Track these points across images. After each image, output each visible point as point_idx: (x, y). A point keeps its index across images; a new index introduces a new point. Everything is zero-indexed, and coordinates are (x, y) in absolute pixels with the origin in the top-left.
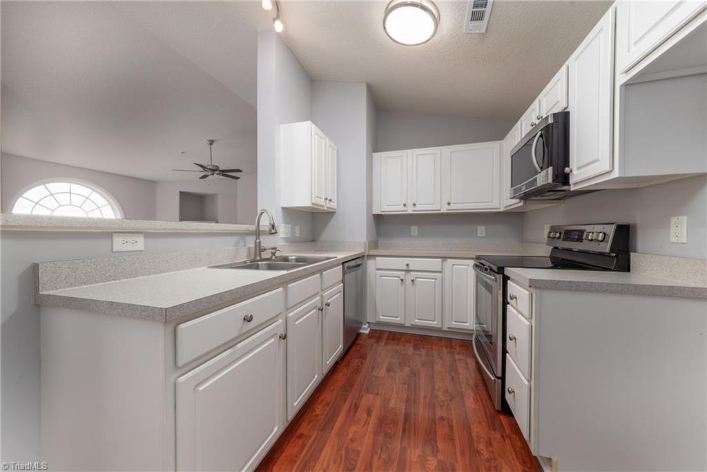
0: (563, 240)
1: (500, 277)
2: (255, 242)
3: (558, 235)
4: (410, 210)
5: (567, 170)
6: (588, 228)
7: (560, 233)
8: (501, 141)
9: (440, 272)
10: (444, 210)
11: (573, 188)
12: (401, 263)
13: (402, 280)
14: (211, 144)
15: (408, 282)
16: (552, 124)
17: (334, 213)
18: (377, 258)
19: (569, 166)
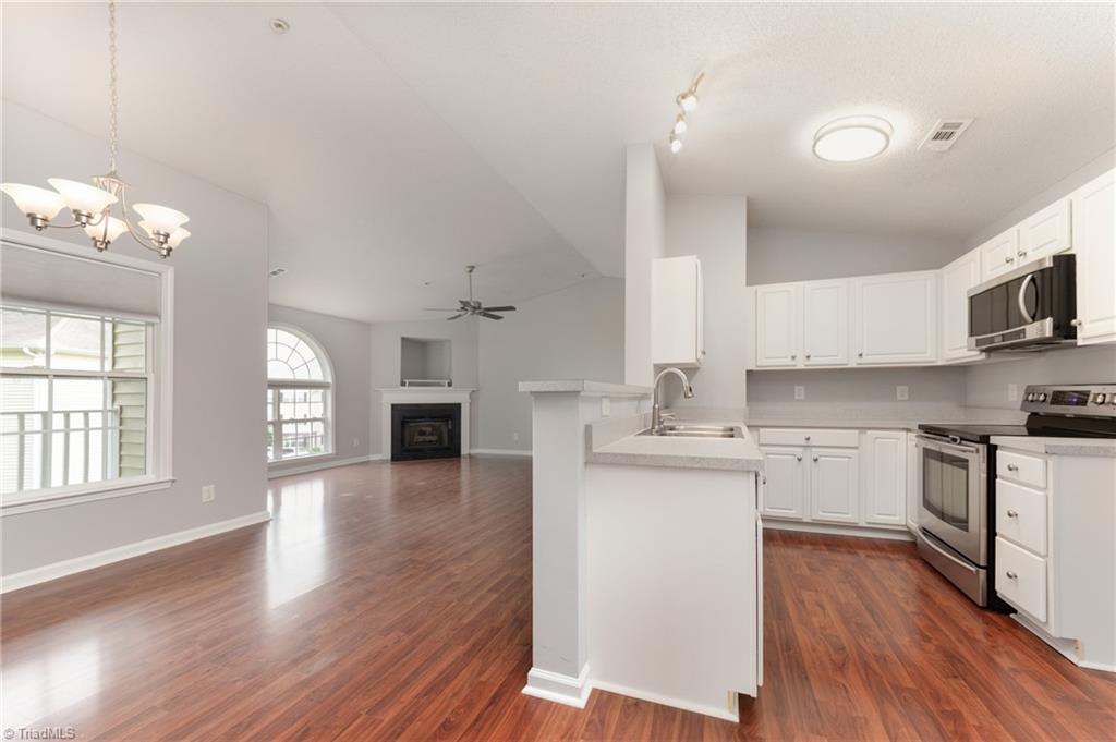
0: (1052, 403)
1: (983, 448)
2: (654, 408)
3: (1042, 398)
4: (801, 365)
5: (1074, 322)
6: (1094, 390)
7: (1046, 396)
8: (938, 271)
9: (856, 448)
10: (852, 364)
11: (1080, 342)
12: (798, 436)
13: (799, 460)
14: (471, 271)
15: (808, 460)
16: (1051, 268)
17: (697, 369)
18: (761, 430)
19: (1075, 318)
